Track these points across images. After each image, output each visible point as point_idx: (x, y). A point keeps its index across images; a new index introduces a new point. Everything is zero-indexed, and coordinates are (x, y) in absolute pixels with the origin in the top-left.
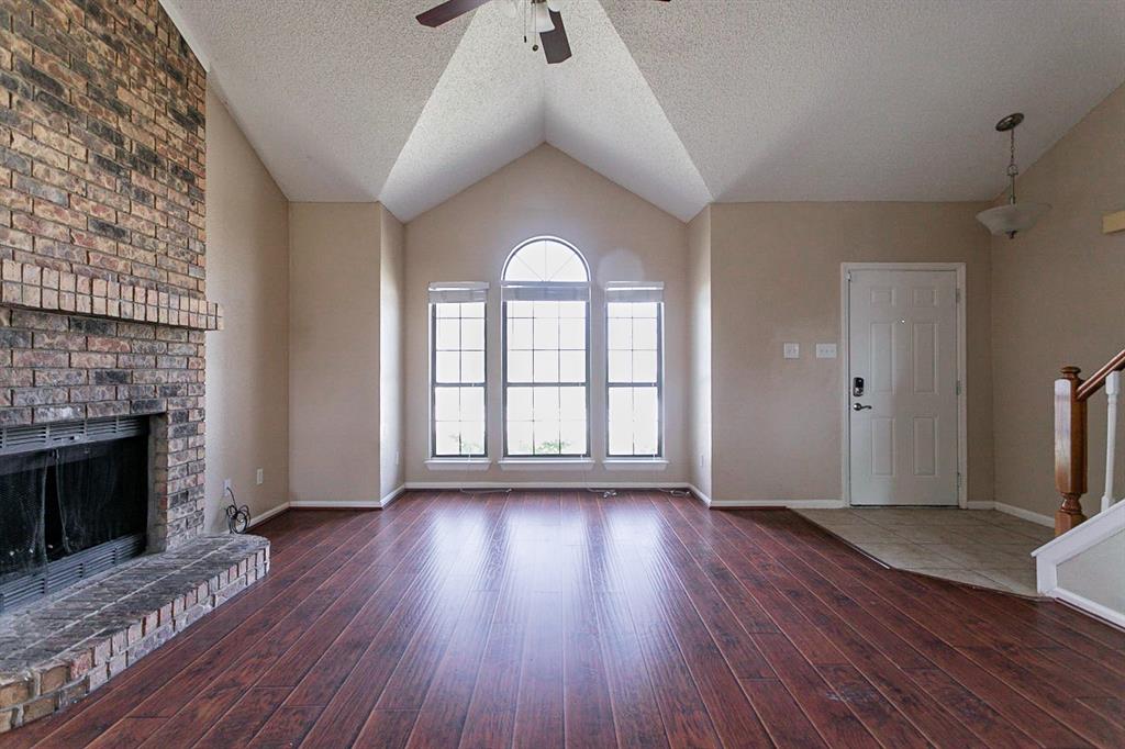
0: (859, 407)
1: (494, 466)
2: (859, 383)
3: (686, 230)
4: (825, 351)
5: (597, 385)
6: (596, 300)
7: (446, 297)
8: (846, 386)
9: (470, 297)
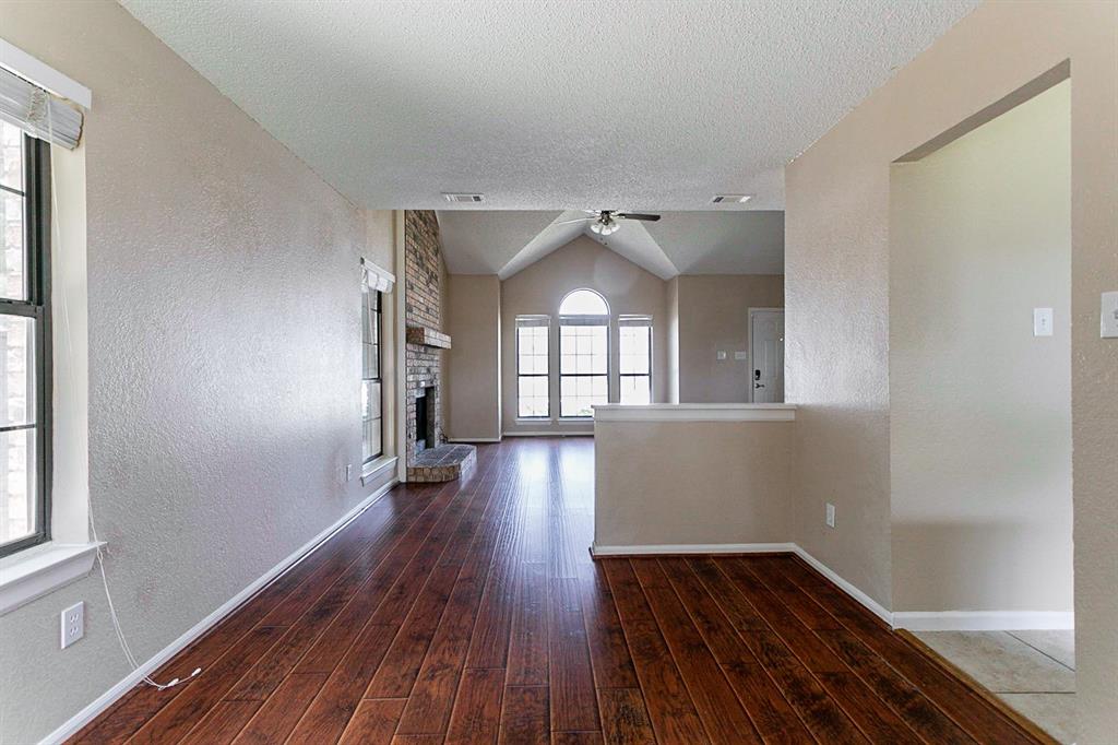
0: (758, 386)
1: (555, 422)
2: (758, 373)
3: (665, 285)
4: (740, 355)
5: (614, 376)
6: (613, 325)
7: (525, 324)
8: (751, 374)
9: (541, 324)
